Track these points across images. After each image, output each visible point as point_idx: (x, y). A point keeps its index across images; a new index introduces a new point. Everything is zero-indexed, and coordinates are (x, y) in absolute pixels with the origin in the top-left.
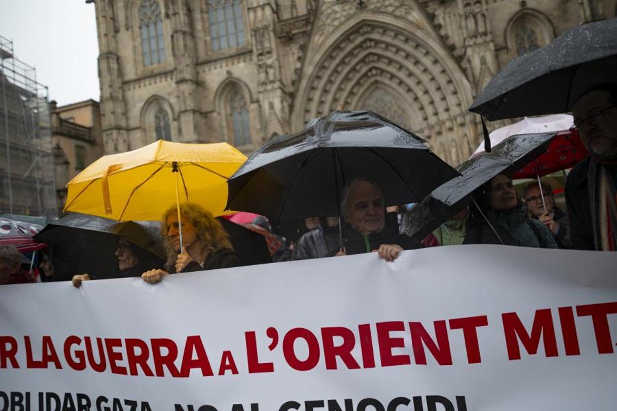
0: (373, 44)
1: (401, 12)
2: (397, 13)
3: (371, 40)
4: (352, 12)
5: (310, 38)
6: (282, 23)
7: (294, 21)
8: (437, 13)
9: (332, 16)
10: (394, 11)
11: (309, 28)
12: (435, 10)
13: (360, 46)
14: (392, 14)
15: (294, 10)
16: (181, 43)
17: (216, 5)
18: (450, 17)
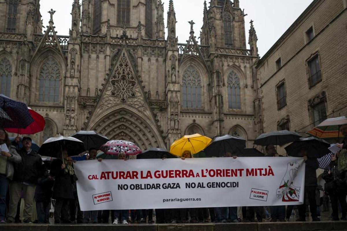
0: (125, 120)
1: (142, 109)
2: (140, 109)
3: (124, 118)
4: (118, 102)
5: (95, 109)
6: (81, 98)
7: (89, 98)
8: (158, 114)
9: (108, 102)
10: (138, 108)
11: (95, 104)
12: (157, 113)
13: (119, 120)
14: (137, 109)
15: (89, 93)
16: (23, 92)
17: (46, 78)
18: (163, 118)
